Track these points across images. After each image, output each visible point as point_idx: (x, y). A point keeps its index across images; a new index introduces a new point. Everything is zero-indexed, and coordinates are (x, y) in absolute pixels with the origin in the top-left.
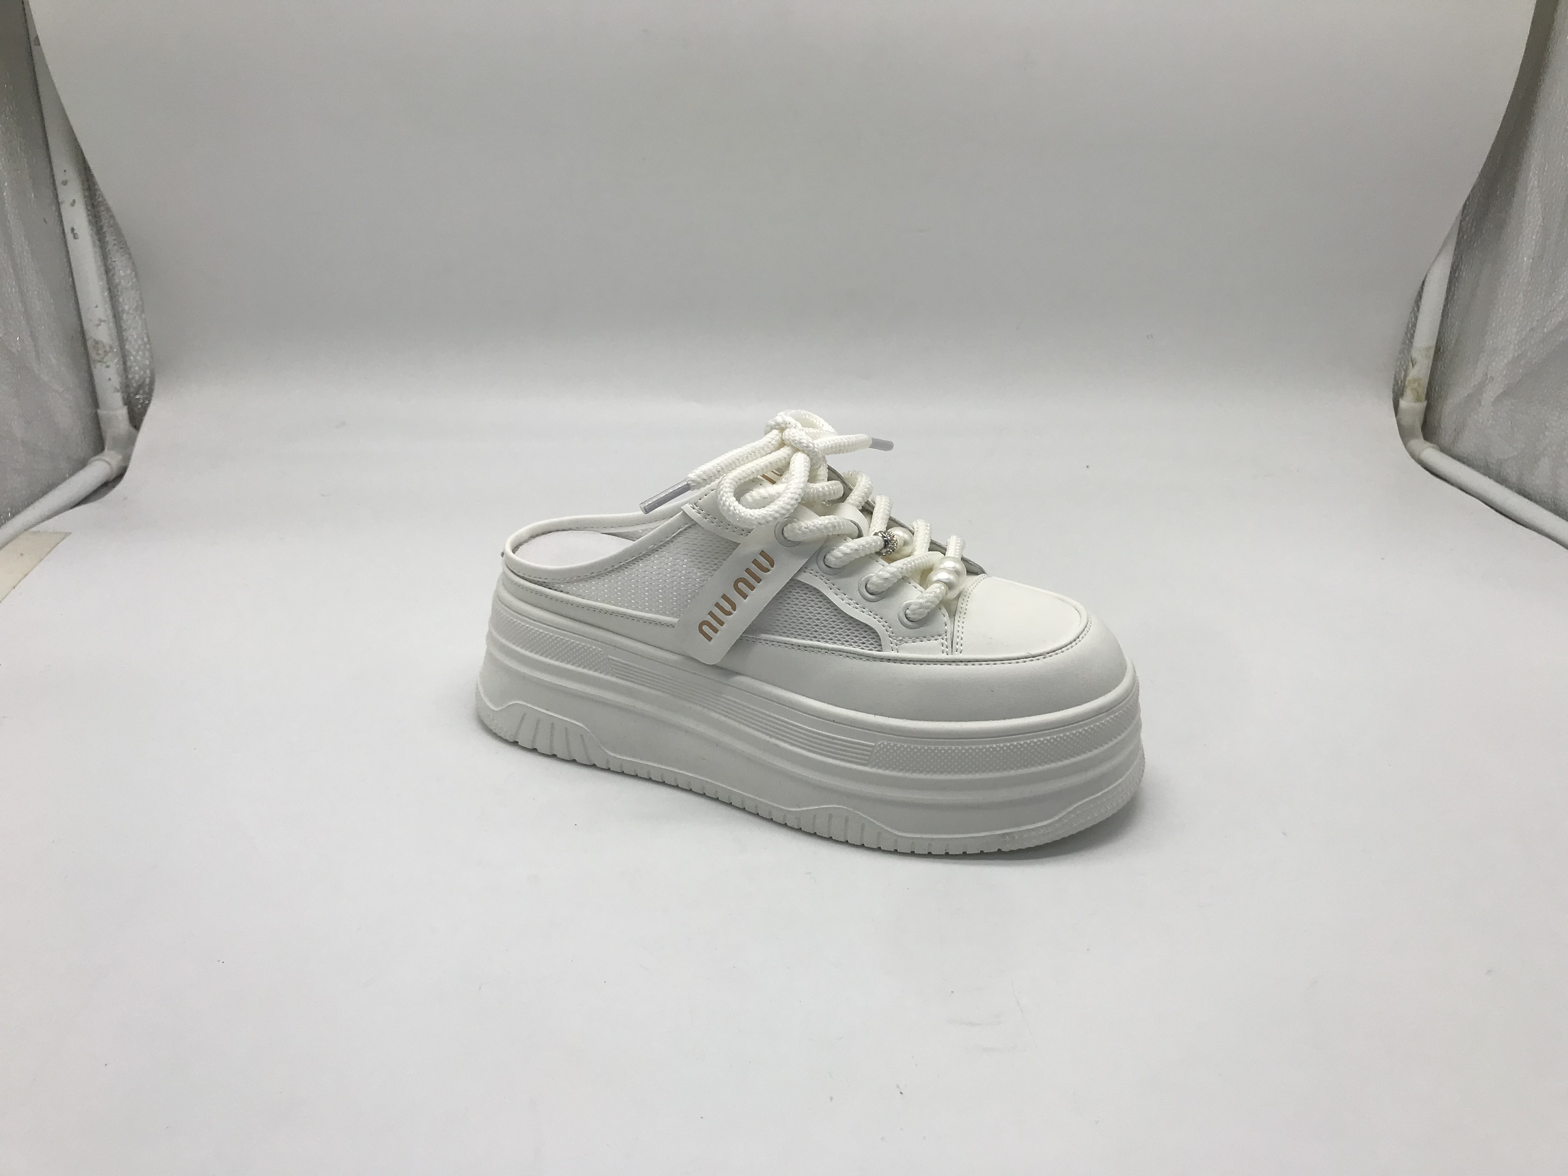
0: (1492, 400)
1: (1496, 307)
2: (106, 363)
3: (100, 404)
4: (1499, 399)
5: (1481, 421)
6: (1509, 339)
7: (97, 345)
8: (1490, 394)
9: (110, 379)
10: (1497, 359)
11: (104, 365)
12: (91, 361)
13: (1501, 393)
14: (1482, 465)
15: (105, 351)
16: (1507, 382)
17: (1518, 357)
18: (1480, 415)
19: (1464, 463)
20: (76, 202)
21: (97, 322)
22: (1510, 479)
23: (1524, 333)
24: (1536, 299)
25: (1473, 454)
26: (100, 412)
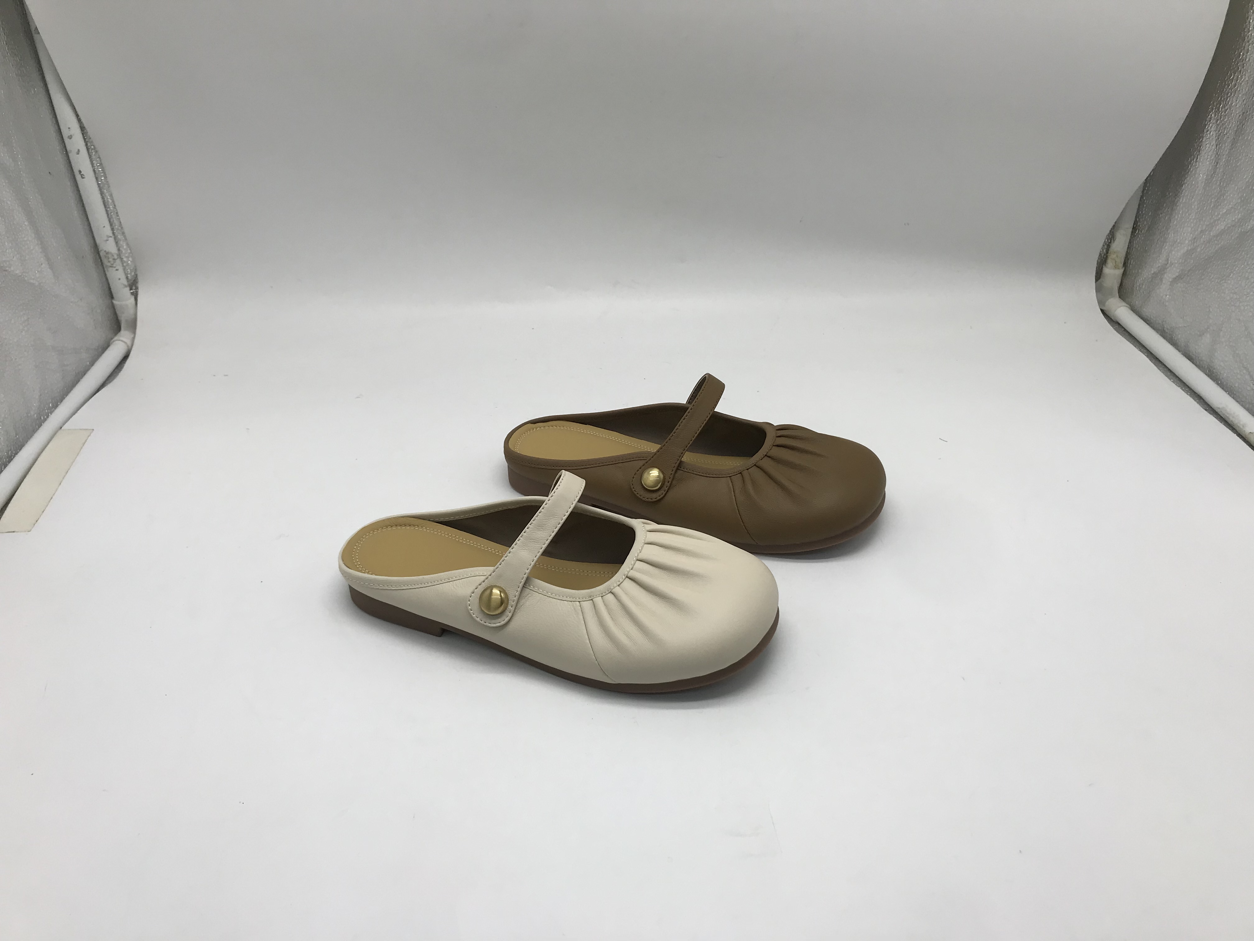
0: (1170, 280)
1: (1178, 208)
2: (115, 267)
3: (114, 297)
4: (1176, 280)
5: (1161, 295)
6: (1185, 234)
7: (107, 256)
8: (1169, 276)
10: (1176, 249)
11: (114, 269)
12: (104, 266)
13: (1177, 276)
14: (1160, 328)
15: (114, 259)
16: (1181, 268)
17: (1191, 250)
18: (1161, 290)
19: (1147, 324)
20: (80, 151)
21: (105, 239)
22: (1179, 343)
23: (1196, 233)
24: (1207, 208)
25: (1154, 319)
26: (114, 302)
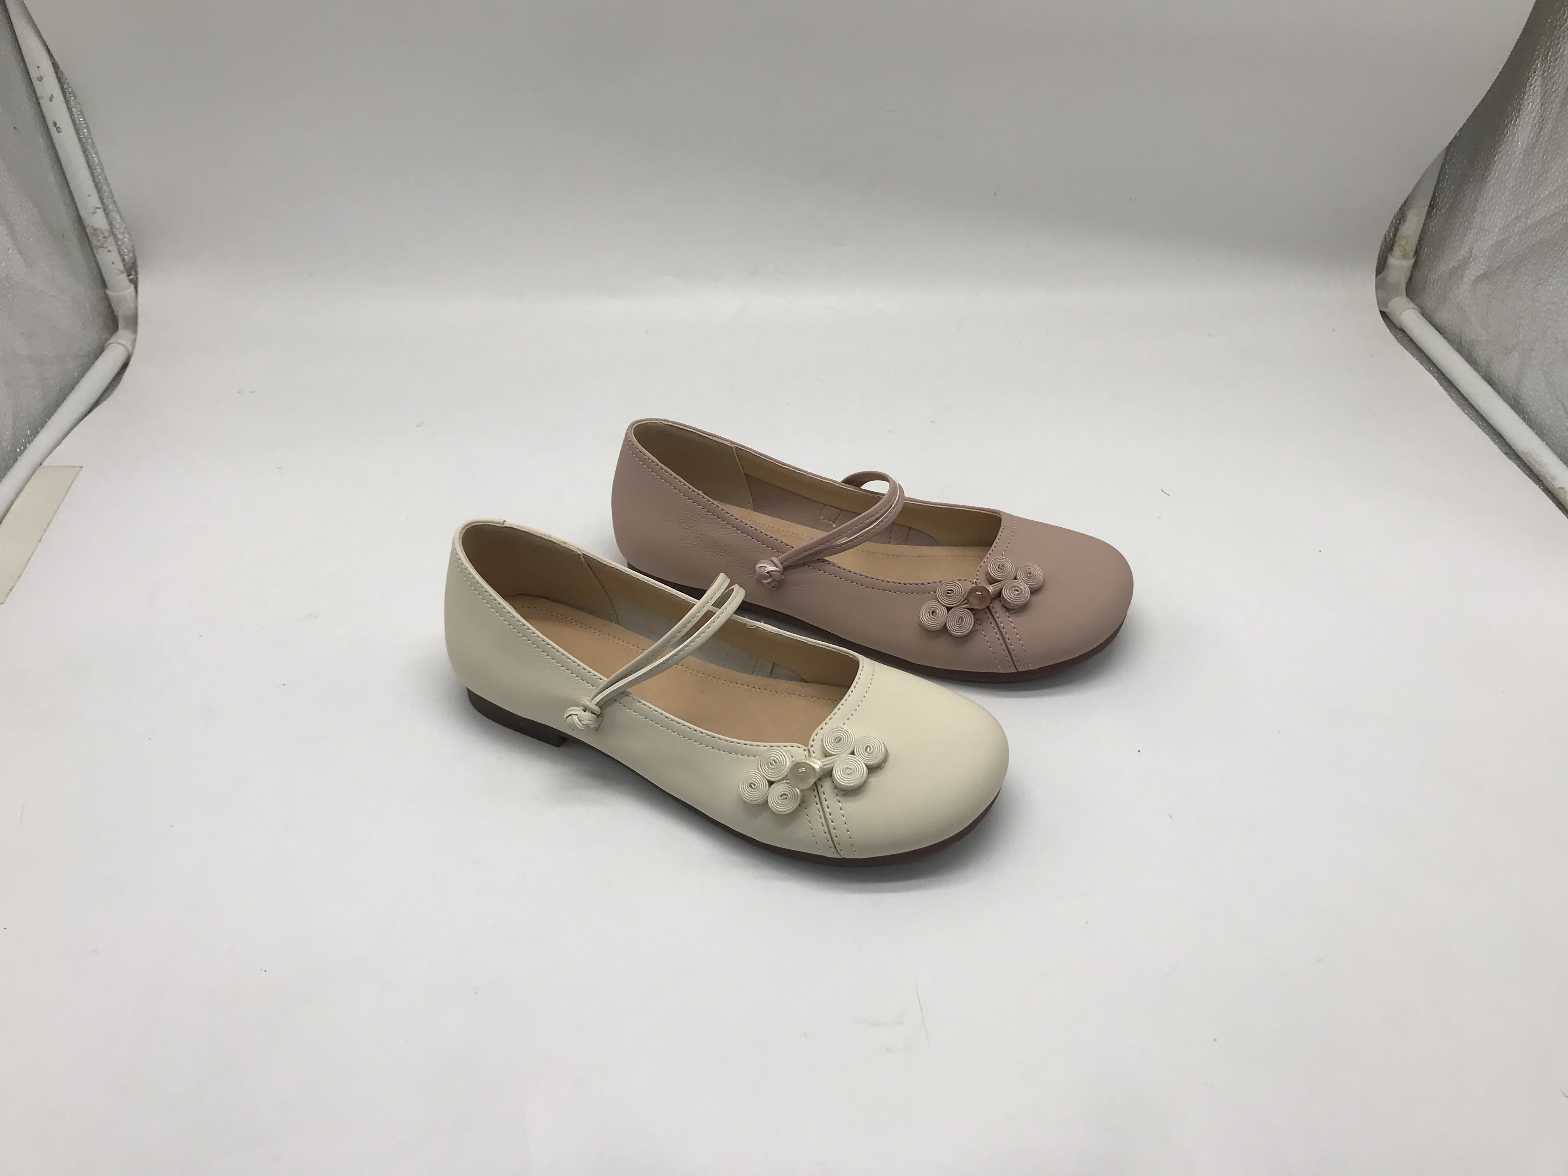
0: (1474, 279)
2: (106, 248)
3: (109, 286)
4: (1480, 279)
5: (1460, 297)
6: (1495, 220)
7: (95, 232)
8: (1472, 272)
9: (113, 263)
10: (1482, 239)
11: (106, 250)
12: (93, 246)
13: (1482, 274)
15: (104, 237)
16: (1488, 263)
17: (1500, 241)
18: (1461, 291)
19: (1441, 334)
20: (54, 95)
21: (92, 210)
22: (1479, 363)
23: (1510, 219)
24: (1524, 187)
25: (1449, 328)
26: (108, 292)
